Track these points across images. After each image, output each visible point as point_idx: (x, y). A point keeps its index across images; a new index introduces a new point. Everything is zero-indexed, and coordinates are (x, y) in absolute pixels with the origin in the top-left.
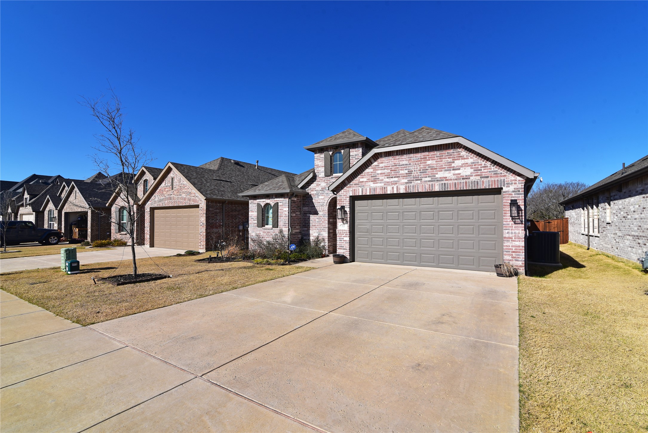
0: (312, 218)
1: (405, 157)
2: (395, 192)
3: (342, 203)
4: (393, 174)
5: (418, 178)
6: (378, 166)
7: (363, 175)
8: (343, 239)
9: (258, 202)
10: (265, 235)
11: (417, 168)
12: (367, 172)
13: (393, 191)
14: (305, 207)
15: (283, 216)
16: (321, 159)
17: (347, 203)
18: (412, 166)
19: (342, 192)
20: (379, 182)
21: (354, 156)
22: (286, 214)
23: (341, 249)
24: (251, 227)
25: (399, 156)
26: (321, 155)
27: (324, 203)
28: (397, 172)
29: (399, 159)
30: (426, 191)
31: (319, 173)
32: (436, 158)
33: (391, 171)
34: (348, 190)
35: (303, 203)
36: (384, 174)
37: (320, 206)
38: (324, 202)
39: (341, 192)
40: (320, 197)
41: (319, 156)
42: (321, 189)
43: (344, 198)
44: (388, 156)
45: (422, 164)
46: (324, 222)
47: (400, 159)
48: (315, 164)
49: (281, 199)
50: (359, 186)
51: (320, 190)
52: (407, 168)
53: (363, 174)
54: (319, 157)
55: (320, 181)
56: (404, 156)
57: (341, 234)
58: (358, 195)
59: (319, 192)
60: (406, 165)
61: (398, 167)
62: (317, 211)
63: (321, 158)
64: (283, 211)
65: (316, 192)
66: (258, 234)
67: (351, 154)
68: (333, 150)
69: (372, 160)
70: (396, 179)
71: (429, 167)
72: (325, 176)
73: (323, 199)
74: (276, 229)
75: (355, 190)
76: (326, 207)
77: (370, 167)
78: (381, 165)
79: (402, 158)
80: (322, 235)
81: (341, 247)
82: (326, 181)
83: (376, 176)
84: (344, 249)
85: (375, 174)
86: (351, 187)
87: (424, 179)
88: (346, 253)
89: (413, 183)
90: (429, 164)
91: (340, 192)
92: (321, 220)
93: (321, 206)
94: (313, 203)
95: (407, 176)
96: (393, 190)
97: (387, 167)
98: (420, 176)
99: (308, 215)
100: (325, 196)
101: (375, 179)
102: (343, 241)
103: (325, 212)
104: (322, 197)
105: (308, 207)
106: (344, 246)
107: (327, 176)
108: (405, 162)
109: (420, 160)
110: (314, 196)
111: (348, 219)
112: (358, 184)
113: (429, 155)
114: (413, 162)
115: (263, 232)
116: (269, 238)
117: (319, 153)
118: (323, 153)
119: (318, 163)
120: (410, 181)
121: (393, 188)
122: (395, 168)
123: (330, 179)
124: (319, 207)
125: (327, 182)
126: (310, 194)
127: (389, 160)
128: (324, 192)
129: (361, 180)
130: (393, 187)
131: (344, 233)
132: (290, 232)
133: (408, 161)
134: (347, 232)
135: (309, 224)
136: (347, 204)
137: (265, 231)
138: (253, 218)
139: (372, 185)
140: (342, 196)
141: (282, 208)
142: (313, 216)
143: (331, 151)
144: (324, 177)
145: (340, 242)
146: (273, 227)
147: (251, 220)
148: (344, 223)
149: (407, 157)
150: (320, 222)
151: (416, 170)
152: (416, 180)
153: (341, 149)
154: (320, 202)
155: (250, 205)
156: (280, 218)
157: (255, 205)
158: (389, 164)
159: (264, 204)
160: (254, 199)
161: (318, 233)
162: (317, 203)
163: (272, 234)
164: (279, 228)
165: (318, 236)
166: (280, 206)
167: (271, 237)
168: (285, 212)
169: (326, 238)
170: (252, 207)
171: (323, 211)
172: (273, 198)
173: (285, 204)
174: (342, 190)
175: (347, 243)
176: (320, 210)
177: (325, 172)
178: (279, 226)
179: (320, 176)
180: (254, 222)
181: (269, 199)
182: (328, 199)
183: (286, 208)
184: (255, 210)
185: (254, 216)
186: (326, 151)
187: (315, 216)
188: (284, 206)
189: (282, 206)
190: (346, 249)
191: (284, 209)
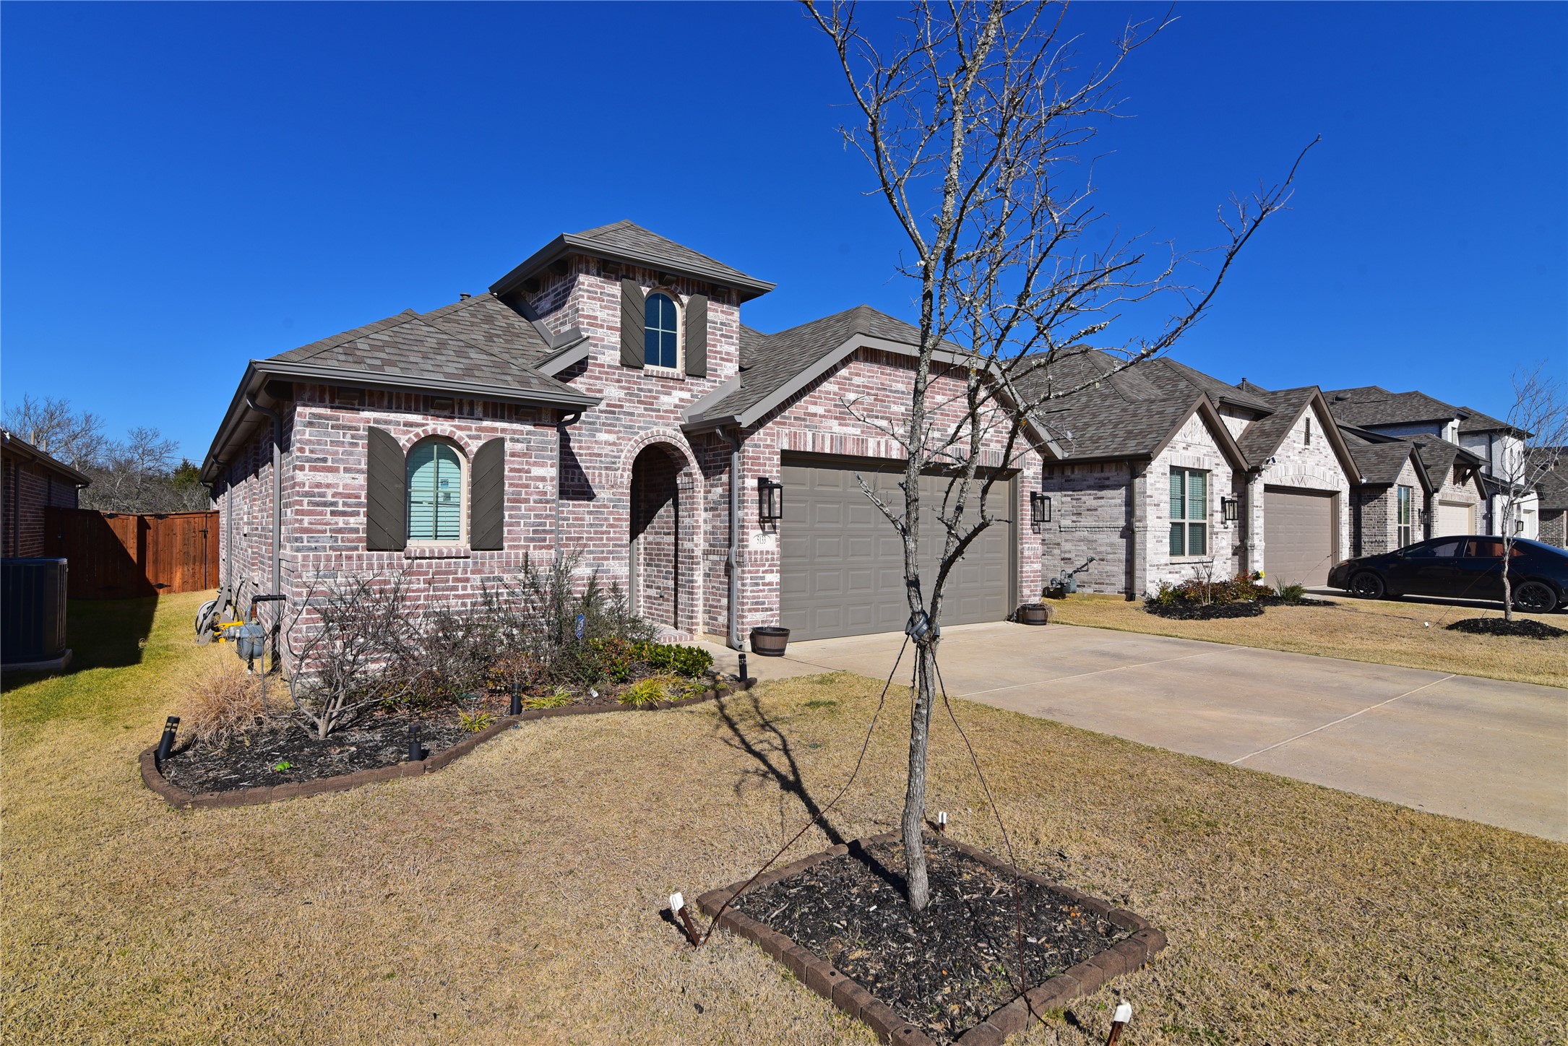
0: (569, 512)
1: (901, 374)
2: (883, 455)
3: (762, 468)
4: (879, 408)
6: (848, 379)
7: (815, 397)
8: (763, 578)
9: (373, 424)
10: (422, 585)
12: (826, 390)
13: (880, 452)
15: (527, 501)
16: (606, 298)
17: (775, 469)
19: (762, 436)
20: (852, 422)
21: (719, 325)
22: (545, 493)
23: (756, 610)
24: (310, 549)
25: (891, 369)
26: (606, 285)
27: (615, 457)
28: (886, 407)
29: (890, 375)
31: (597, 345)
32: (946, 391)
33: (875, 400)
34: (778, 433)
36: (861, 405)
37: (601, 468)
38: (615, 454)
39: (759, 435)
40: (603, 437)
41: (597, 286)
42: (603, 407)
43: (767, 455)
44: (871, 362)
45: (928, 400)
46: (617, 527)
47: (892, 377)
48: (583, 310)
49: (516, 426)
50: (806, 426)
51: (601, 411)
53: (817, 394)
54: (599, 290)
55: (600, 379)
56: (900, 372)
57: (757, 566)
58: (802, 449)
59: (598, 417)
60: (903, 393)
61: (888, 393)
62: (589, 487)
63: (609, 295)
66: (371, 583)
67: (710, 315)
68: (654, 284)
70: (884, 423)
72: (623, 365)
73: (614, 444)
74: (491, 557)
75: (795, 433)
76: (625, 475)
77: (832, 380)
78: (857, 380)
79: (896, 376)
80: (608, 571)
81: (757, 603)
82: (626, 381)
83: (846, 406)
84: (767, 610)
85: (842, 400)
86: (784, 424)
88: (772, 622)
90: (938, 401)
92: (606, 519)
93: (607, 468)
94: (572, 454)
95: (903, 420)
96: (880, 448)
97: (867, 387)
100: (620, 435)
101: (843, 413)
102: (764, 584)
103: (620, 490)
104: (612, 438)
106: (766, 600)
107: (629, 366)
108: (899, 387)
112: (804, 420)
113: (938, 383)
115: (407, 573)
116: (447, 597)
117: (599, 275)
118: (617, 279)
119: (594, 310)
121: (879, 443)
122: (883, 396)
123: (639, 377)
124: (597, 472)
125: (629, 388)
127: (873, 371)
128: (618, 419)
129: (812, 409)
131: (767, 560)
133: (905, 386)
134: (775, 556)
136: (775, 474)
137: (420, 566)
139: (836, 427)
140: (759, 446)
141: (526, 467)
142: (571, 502)
143: (644, 284)
145: (754, 588)
146: (474, 546)
147: (311, 513)
148: (766, 530)
149: (905, 375)
150: (602, 525)
153: (682, 288)
154: (600, 455)
155: (308, 430)
156: (512, 508)
157: (348, 436)
158: (872, 382)
159: (417, 435)
160: (336, 404)
161: (591, 565)
162: (590, 455)
163: (467, 580)
164: (511, 552)
165: (594, 578)
166: (513, 455)
167: (460, 592)
168: (538, 483)
169: (623, 584)
170: (319, 443)
171: (612, 486)
172: (475, 416)
173: (538, 449)
174: (761, 431)
175: (775, 590)
176: (600, 482)
177: (621, 351)
178: (505, 544)
179: (602, 359)
180: (337, 523)
181: (445, 417)
182: (632, 446)
183: (543, 465)
184: (342, 459)
185: (340, 490)
186: (628, 278)
187: (580, 506)
188: (533, 459)
189: (524, 455)
190: (771, 610)
191: (536, 471)
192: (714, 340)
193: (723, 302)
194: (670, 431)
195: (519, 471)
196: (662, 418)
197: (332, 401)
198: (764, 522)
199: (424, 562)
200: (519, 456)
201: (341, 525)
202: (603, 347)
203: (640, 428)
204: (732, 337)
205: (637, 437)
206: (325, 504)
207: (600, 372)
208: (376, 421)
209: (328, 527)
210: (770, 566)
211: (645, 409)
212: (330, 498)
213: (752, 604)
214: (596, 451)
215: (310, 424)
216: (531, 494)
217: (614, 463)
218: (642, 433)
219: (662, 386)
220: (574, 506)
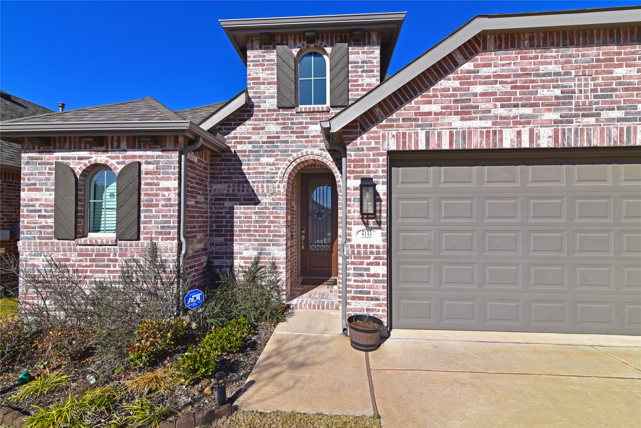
0: (241, 213)
1: (554, 54)
2: (525, 144)
3: (365, 169)
4: (518, 96)
5: (590, 109)
6: (474, 72)
7: (428, 96)
8: (368, 269)
9: (60, 160)
10: (88, 263)
11: (586, 85)
12: (443, 87)
13: (520, 142)
14: (217, 183)
15: (157, 205)
16: (266, 63)
17: (380, 170)
18: (573, 80)
19: (365, 139)
20: (479, 115)
21: (360, 64)
22: (170, 200)
23: (361, 299)
24: (27, 238)
25: (538, 51)
26: (266, 54)
27: (274, 173)
28: (531, 93)
29: (536, 57)
31: (259, 97)
32: (637, 61)
33: (512, 88)
34: (384, 136)
35: (211, 174)
36: (493, 95)
37: (263, 182)
38: (274, 171)
39: (362, 139)
40: (264, 160)
41: (260, 56)
42: (265, 140)
43: (372, 157)
44: (506, 48)
45: (601, 76)
46: (276, 222)
47: (539, 60)
48: (250, 75)
49: (148, 153)
50: (417, 126)
51: (263, 143)
52: (560, 83)
53: (431, 93)
54: (261, 59)
55: (263, 120)
56: (552, 52)
57: (361, 258)
58: (413, 149)
59: (262, 147)
60: (557, 74)
61: (532, 78)
62: (255, 195)
63: (268, 61)
64: (159, 189)
65: (251, 145)
66: (60, 260)
67: (352, 58)
68: (303, 45)
69: (459, 57)
70: (528, 111)
71: (619, 84)
72: (279, 108)
73: (273, 164)
74: (131, 245)
75: (404, 134)
76: (282, 185)
77: (451, 76)
78: (484, 71)
79: (546, 57)
80: (270, 254)
81: (361, 292)
82: (282, 119)
83: (470, 100)
84: (372, 299)
85: (465, 95)
86: (391, 126)
87: (606, 114)
88: (379, 311)
89: (574, 124)
90: (619, 75)
91: (359, 138)
92: (268, 217)
93: (268, 182)
94: (243, 173)
95: (558, 104)
96: (521, 138)
97: (501, 76)
98: (594, 106)
99: (227, 204)
100: (278, 157)
101: (467, 107)
102: (368, 275)
103: (278, 197)
104: (271, 160)
105: (228, 182)
106: (372, 290)
107: (284, 108)
108: (551, 68)
109: (595, 63)
110: (245, 156)
111: (384, 215)
112: (415, 120)
113: (619, 54)
114: (577, 68)
115: (79, 255)
116: (103, 272)
117: (261, 48)
118: (274, 48)
119: (257, 73)
120: (566, 117)
121: (519, 133)
122: (526, 82)
123: (292, 115)
124: (260, 185)
125: (284, 124)
126: (233, 150)
127: (509, 58)
129: (425, 108)
130: (520, 131)
131: (372, 253)
132: (183, 252)
133: (560, 66)
134: (381, 250)
135: (232, 226)
136: (380, 174)
137: (87, 250)
138: (40, 211)
139: (457, 122)
140: (363, 150)
141: (156, 181)
142: (242, 206)
143: (295, 47)
144: (275, 110)
145: (358, 278)
146: (120, 238)
147: (28, 216)
148: (371, 225)
149: (560, 54)
150: (264, 222)
151: (583, 88)
152: (584, 115)
153: (324, 43)
154: (262, 173)
155: (27, 166)
156: (146, 211)
157: (47, 168)
158: (508, 70)
159: (85, 165)
160: (42, 149)
161: (257, 249)
162: (256, 173)
163: (116, 261)
164: (144, 242)
165: (259, 258)
166: (147, 173)
167: (112, 269)
168: (164, 193)
169: (281, 263)
170: (32, 174)
171: (272, 194)
172: (122, 149)
173: (164, 168)
174: (365, 136)
175: (382, 281)
176: (263, 191)
177: (277, 98)
178: (142, 237)
179: (263, 106)
180: (41, 223)
181: (103, 151)
182: (286, 164)
183: (168, 179)
184: (44, 183)
185: (43, 202)
186: (282, 44)
187: (248, 208)
188: (161, 176)
189: (155, 173)
190: (377, 299)
191: (163, 184)
192: (356, 76)
193: (364, 45)
194: (316, 151)
195: (151, 184)
196: (311, 142)
197: (39, 148)
198: (368, 218)
199: (89, 247)
200: (151, 174)
201: (44, 224)
202: (265, 97)
203: (292, 151)
204: (373, 71)
205: (291, 158)
206: (35, 211)
207: (262, 116)
208: (63, 158)
209: (37, 225)
210: (375, 258)
211: (297, 137)
212: (38, 208)
213: (356, 292)
214: (260, 170)
215: (28, 163)
216: (159, 201)
217: (274, 177)
218: (294, 154)
219: (311, 119)
220: (245, 209)
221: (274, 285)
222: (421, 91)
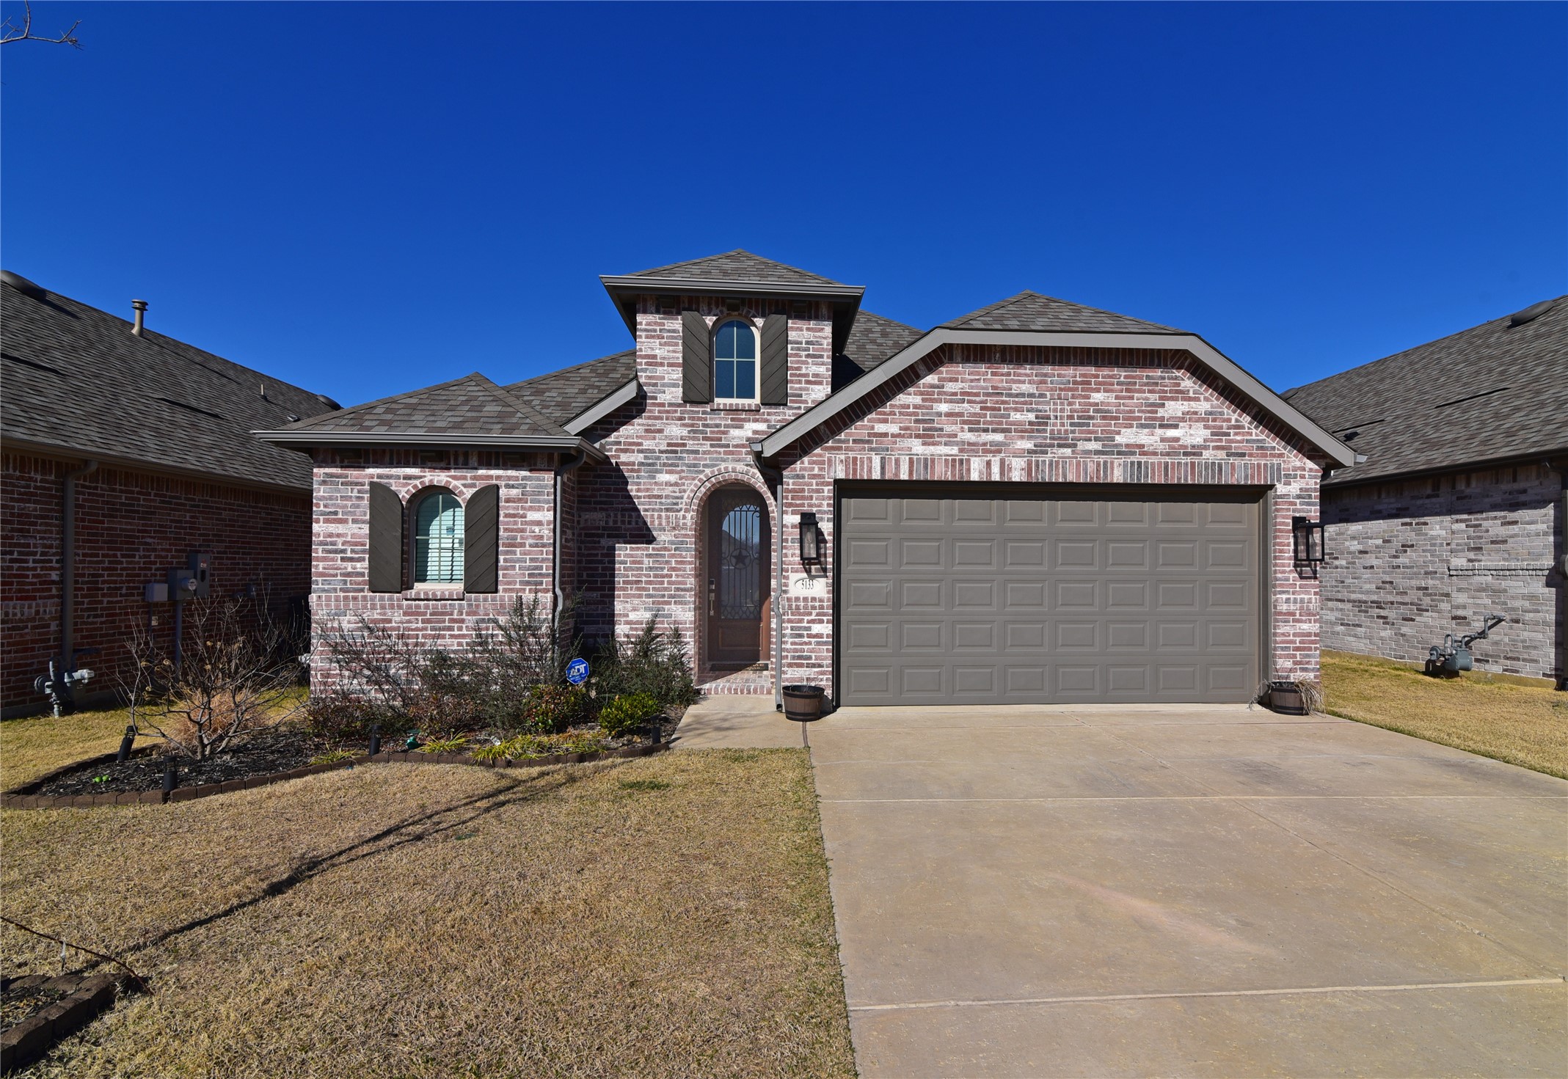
0: (626, 556)
1: (1028, 371)
2: (996, 477)
3: (806, 502)
4: (988, 419)
5: (1066, 439)
6: (938, 387)
7: (885, 413)
8: (809, 629)
9: (375, 480)
10: (420, 625)
11: (1062, 410)
12: (902, 403)
13: (990, 474)
14: (587, 510)
15: (522, 545)
16: (665, 335)
17: (825, 503)
18: (1048, 403)
19: (806, 464)
20: (943, 440)
21: (804, 345)
22: (542, 537)
23: (801, 665)
24: (324, 590)
25: (1011, 367)
26: (666, 321)
27: (677, 498)
28: (1002, 416)
29: (1009, 374)
30: (1088, 480)
31: (655, 385)
32: (1116, 386)
33: (982, 409)
34: (830, 460)
35: (579, 496)
36: (960, 416)
37: (661, 510)
38: (678, 494)
39: (803, 463)
40: (662, 478)
41: (656, 323)
42: (664, 448)
43: (814, 487)
44: (975, 361)
45: (1077, 401)
46: (679, 570)
47: (1012, 377)
48: (641, 350)
49: (510, 473)
50: (871, 449)
51: (661, 452)
52: (1034, 406)
53: (888, 410)
54: (658, 328)
55: (661, 418)
56: (1026, 369)
57: (800, 614)
58: (866, 478)
59: (658, 458)
60: (1031, 395)
61: (1004, 399)
62: (648, 529)
63: (669, 331)
64: (526, 523)
65: (642, 455)
66: (375, 621)
67: (792, 335)
68: (722, 312)
69: (922, 368)
70: (999, 437)
71: (1096, 411)
72: (685, 402)
73: (676, 484)
74: (485, 600)
75: (855, 459)
76: (689, 516)
77: (911, 390)
78: (950, 387)
79: (1019, 375)
80: (670, 616)
81: (800, 657)
82: (689, 418)
83: (934, 420)
84: (814, 666)
85: (927, 414)
86: (839, 449)
87: (1082, 446)
89: (1049, 455)
90: (1096, 401)
91: (799, 462)
92: (667, 562)
93: (667, 510)
94: (630, 497)
95: (1032, 431)
96: (990, 469)
97: (969, 394)
98: (1071, 435)
99: (605, 542)
100: (683, 475)
101: (930, 429)
102: (809, 636)
103: (683, 532)
104: (672, 478)
105: (607, 510)
106: (813, 655)
107: (693, 403)
108: (1025, 388)
109: (1071, 386)
110: (632, 471)
111: (830, 560)
112: (868, 442)
113: (1097, 376)
114: (1052, 390)
115: (405, 614)
116: (443, 637)
117: (658, 312)
118: (679, 313)
119: (652, 349)
120: (1041, 446)
121: (989, 464)
122: (997, 402)
123: (704, 413)
124: (656, 514)
125: (692, 425)
126: (613, 461)
127: (978, 373)
128: (680, 458)
129: (880, 428)
130: (990, 460)
131: (813, 607)
133: (1035, 386)
134: (825, 604)
135: (613, 576)
136: (825, 508)
137: (418, 607)
138: (343, 551)
139: (918, 447)
140: (803, 477)
141: (521, 512)
142: (628, 546)
143: (709, 314)
144: (679, 405)
145: (796, 640)
146: (468, 589)
147: (324, 559)
148: (813, 573)
149: (1034, 372)
150: (662, 569)
151: (1059, 414)
152: (1060, 446)
153: (753, 312)
154: (660, 497)
155: (322, 487)
156: (507, 553)
157: (355, 491)
158: (977, 387)
159: (415, 487)
160: (346, 464)
161: (651, 609)
162: (649, 497)
163: (463, 621)
164: (505, 595)
165: (653, 622)
166: (508, 501)
167: (456, 632)
168: (533, 528)
169: (687, 629)
170: (331, 498)
171: (674, 528)
172: (471, 466)
173: (534, 493)
174: (806, 459)
175: (825, 643)
176: (660, 524)
177: (683, 387)
179: (661, 398)
180: (346, 568)
181: (442, 469)
182: (696, 485)
183: (539, 509)
184: (350, 512)
185: (349, 539)
186: (689, 309)
187: (638, 549)
188: (529, 504)
189: (520, 500)
190: (820, 666)
191: (532, 516)
192: (798, 362)
193: (810, 319)
194: (740, 467)
195: (514, 516)
196: (732, 453)
197: (342, 461)
198: (810, 564)
199: (422, 603)
200: (514, 502)
201: (350, 570)
202: (663, 385)
203: (705, 466)
204: (821, 356)
205: (702, 476)
206: (336, 552)
207: (659, 412)
208: (380, 476)
209: (339, 571)
210: (817, 615)
211: (712, 446)
212: (340, 547)
213: (793, 658)
214: (655, 493)
215: (324, 482)
216: (526, 539)
217: (677, 504)
218: (708, 471)
219: (732, 419)
220: (632, 549)
221: (677, 661)
222: (876, 406)
